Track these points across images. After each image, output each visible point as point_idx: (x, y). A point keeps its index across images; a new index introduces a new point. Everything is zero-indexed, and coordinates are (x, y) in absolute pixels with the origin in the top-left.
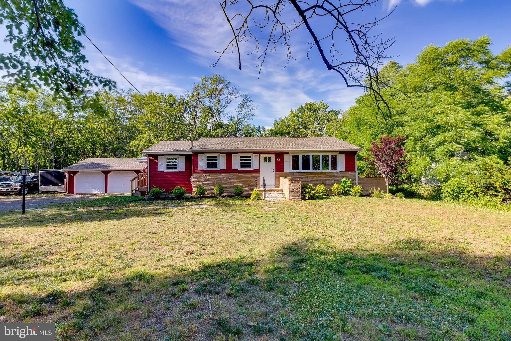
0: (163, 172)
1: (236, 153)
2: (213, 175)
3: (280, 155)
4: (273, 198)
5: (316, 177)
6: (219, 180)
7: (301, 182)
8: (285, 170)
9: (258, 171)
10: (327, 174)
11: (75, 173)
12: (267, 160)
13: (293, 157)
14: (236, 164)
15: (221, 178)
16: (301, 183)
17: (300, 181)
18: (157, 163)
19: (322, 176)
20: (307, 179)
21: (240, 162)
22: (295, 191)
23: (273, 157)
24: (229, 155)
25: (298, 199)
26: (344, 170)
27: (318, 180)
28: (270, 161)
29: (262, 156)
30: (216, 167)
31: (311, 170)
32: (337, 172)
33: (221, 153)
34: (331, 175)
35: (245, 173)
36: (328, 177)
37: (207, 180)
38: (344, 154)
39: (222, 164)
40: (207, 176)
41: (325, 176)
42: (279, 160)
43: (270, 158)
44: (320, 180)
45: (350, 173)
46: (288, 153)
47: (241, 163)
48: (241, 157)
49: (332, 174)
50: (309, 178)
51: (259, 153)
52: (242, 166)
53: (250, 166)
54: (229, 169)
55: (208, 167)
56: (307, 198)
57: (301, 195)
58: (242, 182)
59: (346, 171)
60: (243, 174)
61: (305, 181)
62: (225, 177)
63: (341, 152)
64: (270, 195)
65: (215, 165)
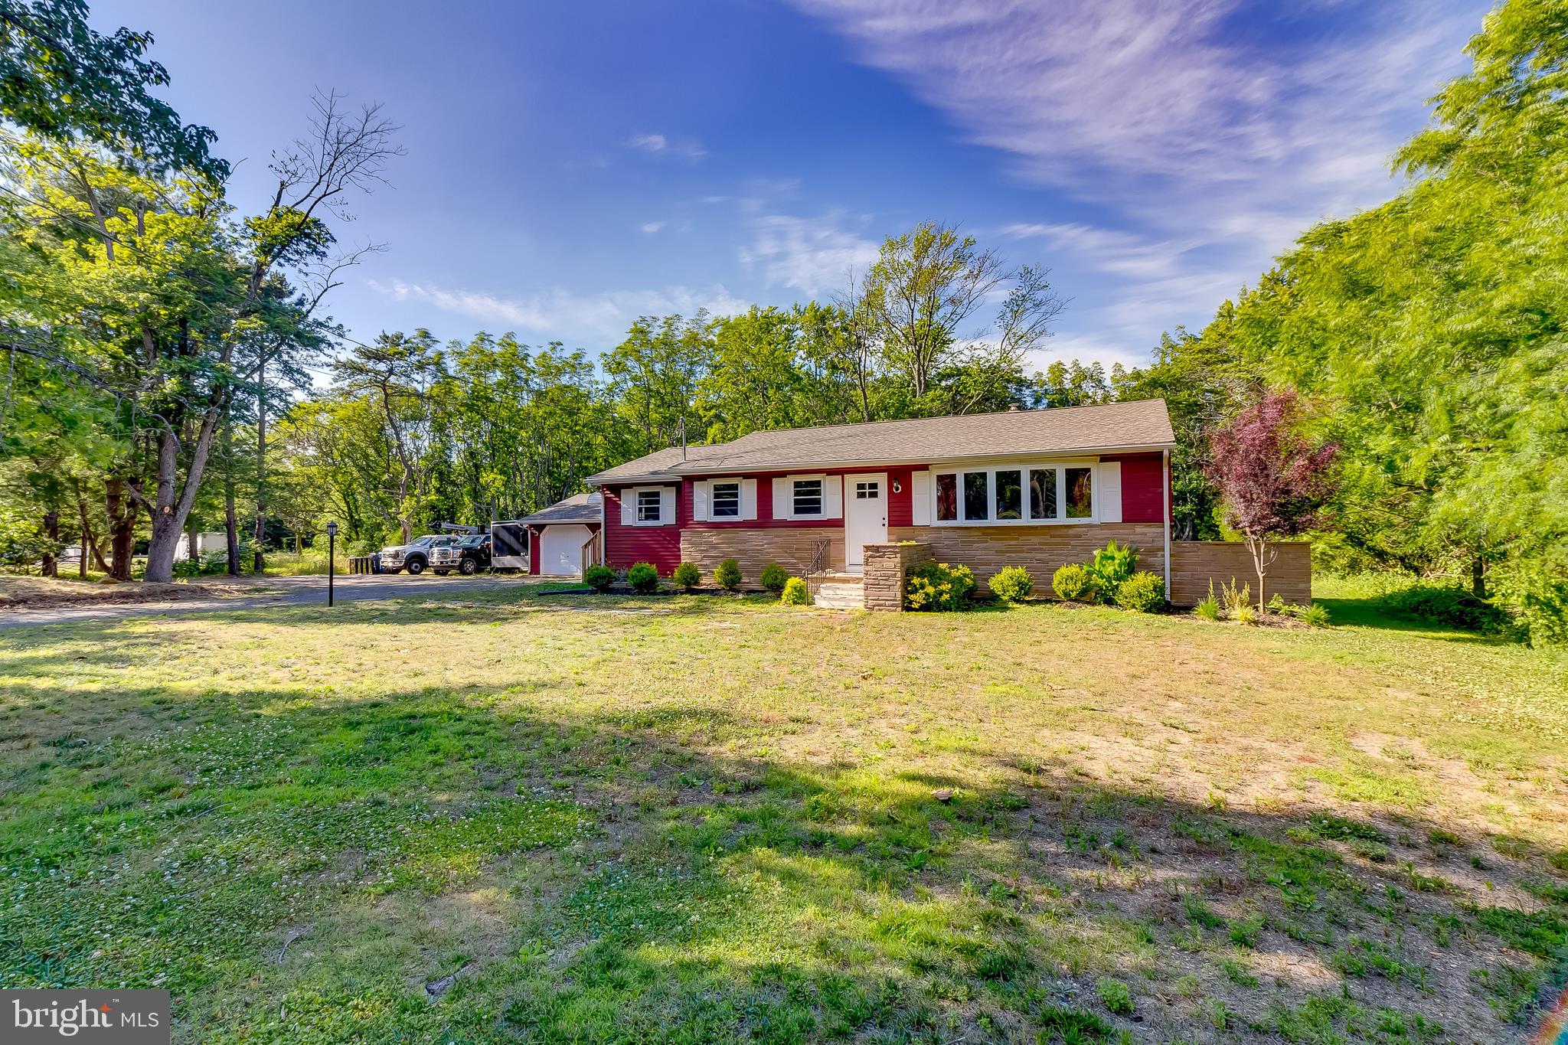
0: (629, 527)
1: (782, 474)
2: (725, 534)
3: (901, 475)
4: (838, 600)
5: (1014, 543)
6: (741, 547)
7: (899, 555)
8: (917, 521)
9: (839, 524)
10: (1053, 532)
11: (540, 528)
12: (867, 491)
13: (940, 478)
14: (783, 505)
15: (744, 542)
16: (898, 560)
17: (896, 553)
18: (619, 506)
19: (1034, 540)
20: (985, 549)
21: (792, 498)
22: (882, 582)
23: (882, 480)
24: (765, 480)
25: (892, 606)
26: (1118, 517)
27: (1022, 552)
28: (874, 495)
29: (851, 481)
30: (735, 513)
31: (993, 520)
32: (1090, 526)
33: (747, 476)
34: (1067, 536)
35: (804, 530)
36: (1059, 540)
37: (714, 547)
38: (1119, 464)
39: (748, 507)
40: (713, 538)
41: (1047, 539)
42: (897, 489)
43: (874, 486)
44: (1030, 551)
45: (1140, 529)
46: (924, 467)
47: (797, 502)
48: (797, 484)
49: (1071, 532)
50: (991, 543)
51: (841, 472)
52: (797, 511)
53: (818, 510)
54: (765, 518)
55: (717, 513)
56: (916, 606)
57: (899, 595)
58: (797, 555)
59: (1127, 519)
60: (797, 532)
61: (978, 553)
62: (756, 539)
63: (1106, 458)
64: (838, 592)
65: (732, 508)
